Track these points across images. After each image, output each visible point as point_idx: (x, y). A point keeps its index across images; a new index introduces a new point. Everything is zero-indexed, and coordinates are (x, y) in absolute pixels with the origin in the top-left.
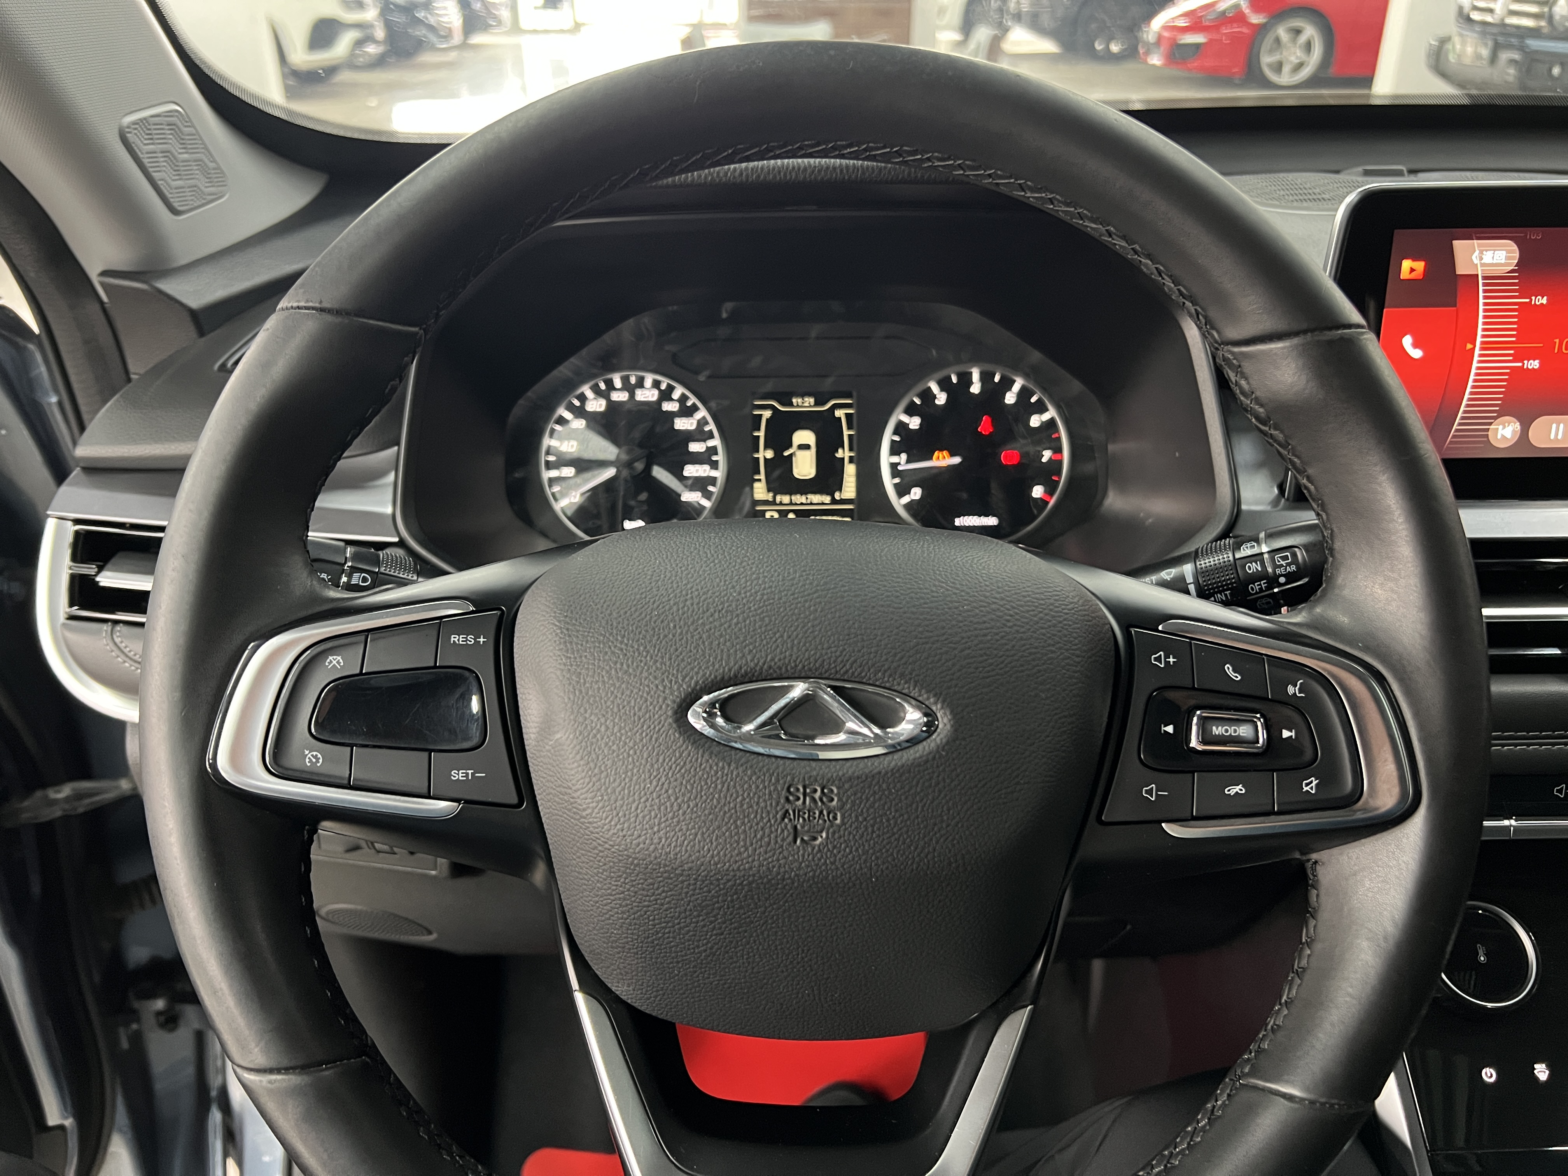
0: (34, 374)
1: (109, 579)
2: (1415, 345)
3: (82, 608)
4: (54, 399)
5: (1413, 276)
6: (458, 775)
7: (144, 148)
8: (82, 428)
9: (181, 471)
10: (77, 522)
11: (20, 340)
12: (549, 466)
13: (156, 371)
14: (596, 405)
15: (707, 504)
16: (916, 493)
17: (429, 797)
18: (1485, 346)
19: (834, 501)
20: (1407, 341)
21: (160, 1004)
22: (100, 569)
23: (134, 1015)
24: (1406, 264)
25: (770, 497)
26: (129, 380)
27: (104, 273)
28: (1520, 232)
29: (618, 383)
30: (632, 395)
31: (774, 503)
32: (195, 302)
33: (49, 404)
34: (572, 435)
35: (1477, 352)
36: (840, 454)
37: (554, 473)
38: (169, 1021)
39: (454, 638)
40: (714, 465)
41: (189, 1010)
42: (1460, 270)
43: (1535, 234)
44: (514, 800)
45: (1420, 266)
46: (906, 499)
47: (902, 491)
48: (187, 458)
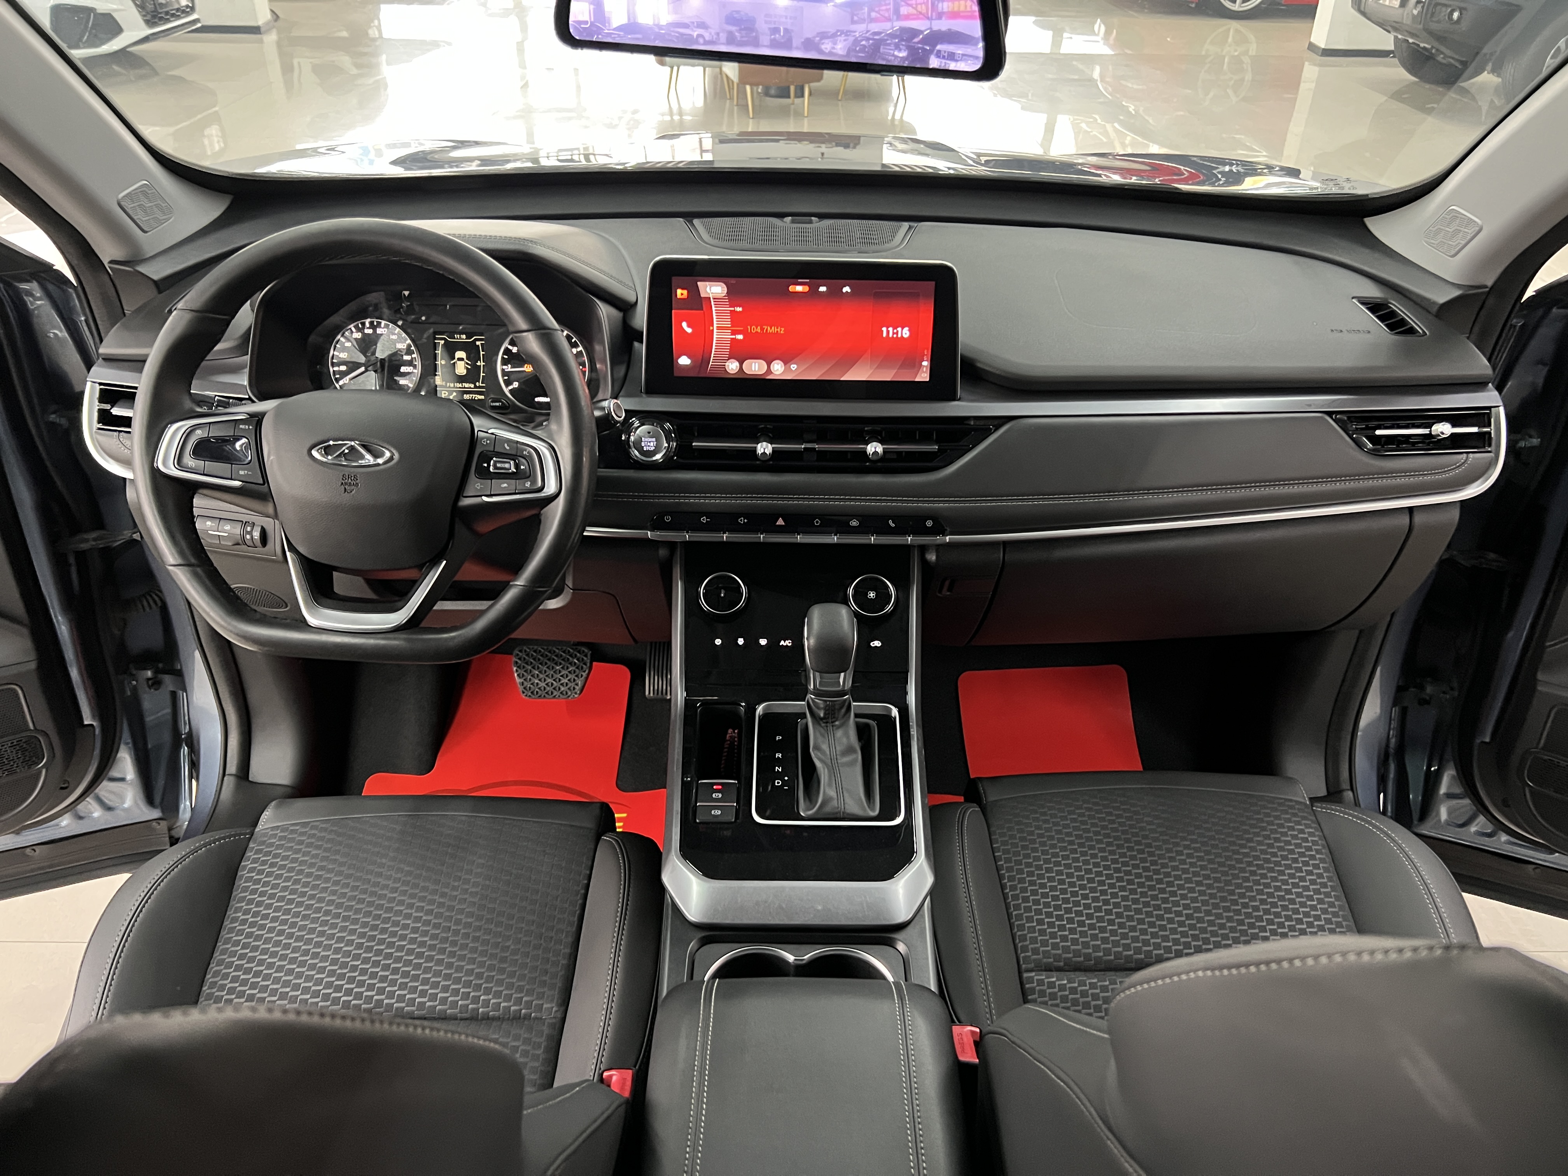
0: (72, 304)
1: (116, 411)
2: (689, 326)
3: (104, 424)
4: (83, 319)
5: (682, 297)
6: (242, 473)
7: (128, 206)
8: (101, 341)
9: (144, 361)
10: (100, 384)
11: (65, 287)
12: (333, 365)
13: (138, 311)
14: (358, 335)
15: (411, 385)
16: (516, 385)
17: (231, 479)
18: (718, 328)
19: (476, 387)
20: (684, 324)
21: (149, 674)
22: (112, 407)
23: (133, 677)
24: (679, 291)
25: (444, 383)
26: (124, 314)
27: (111, 262)
28: (726, 279)
29: (367, 325)
30: (375, 331)
31: (446, 387)
32: (156, 277)
33: (81, 321)
34: (344, 349)
35: (715, 331)
36: (478, 364)
37: (336, 369)
38: (155, 683)
39: (241, 426)
40: (415, 367)
41: (167, 679)
42: (703, 295)
43: (733, 281)
44: (261, 482)
45: (685, 292)
46: (511, 387)
47: (508, 383)
48: (147, 356)
